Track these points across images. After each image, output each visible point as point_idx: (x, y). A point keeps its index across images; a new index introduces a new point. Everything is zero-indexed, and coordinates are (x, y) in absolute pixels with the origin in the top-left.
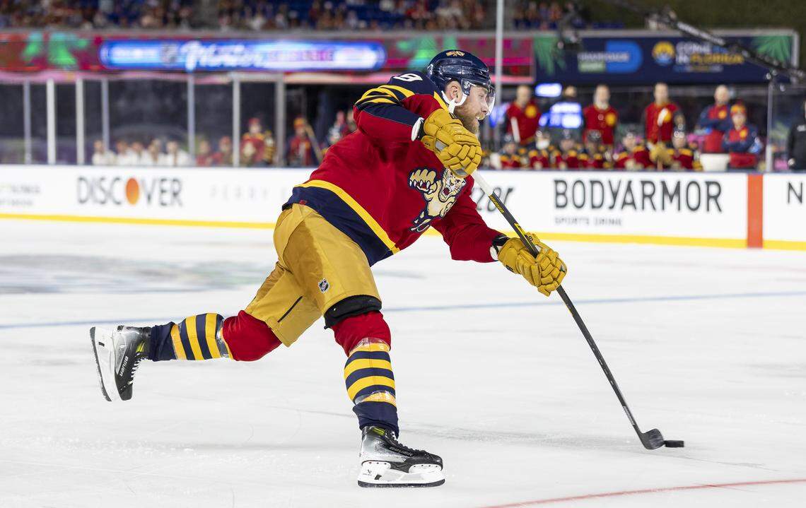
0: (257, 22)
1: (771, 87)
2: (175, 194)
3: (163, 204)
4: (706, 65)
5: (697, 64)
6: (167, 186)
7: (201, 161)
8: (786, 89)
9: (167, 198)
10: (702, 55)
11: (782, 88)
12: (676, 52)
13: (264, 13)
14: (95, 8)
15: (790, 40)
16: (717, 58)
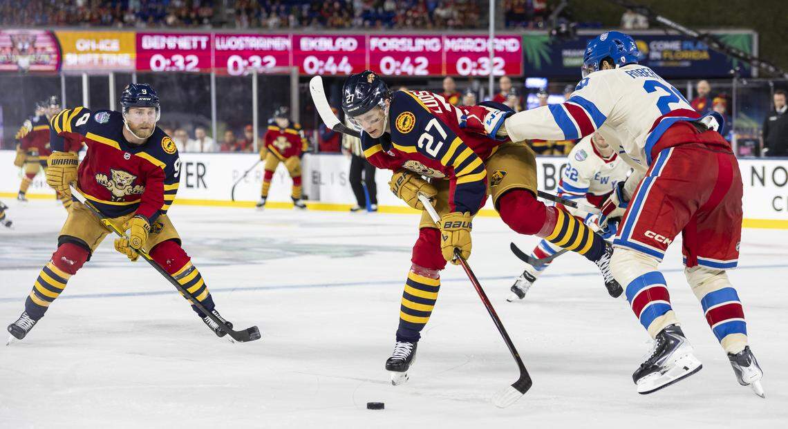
0: (273, 21)
1: (735, 80)
2: (200, 177)
3: (188, 186)
4: (676, 60)
5: (667, 60)
6: (192, 169)
7: (225, 148)
8: (748, 82)
9: (192, 180)
10: (674, 52)
11: (745, 82)
12: (650, 49)
13: (278, 13)
14: (125, 8)
15: (750, 38)
16: (686, 55)
